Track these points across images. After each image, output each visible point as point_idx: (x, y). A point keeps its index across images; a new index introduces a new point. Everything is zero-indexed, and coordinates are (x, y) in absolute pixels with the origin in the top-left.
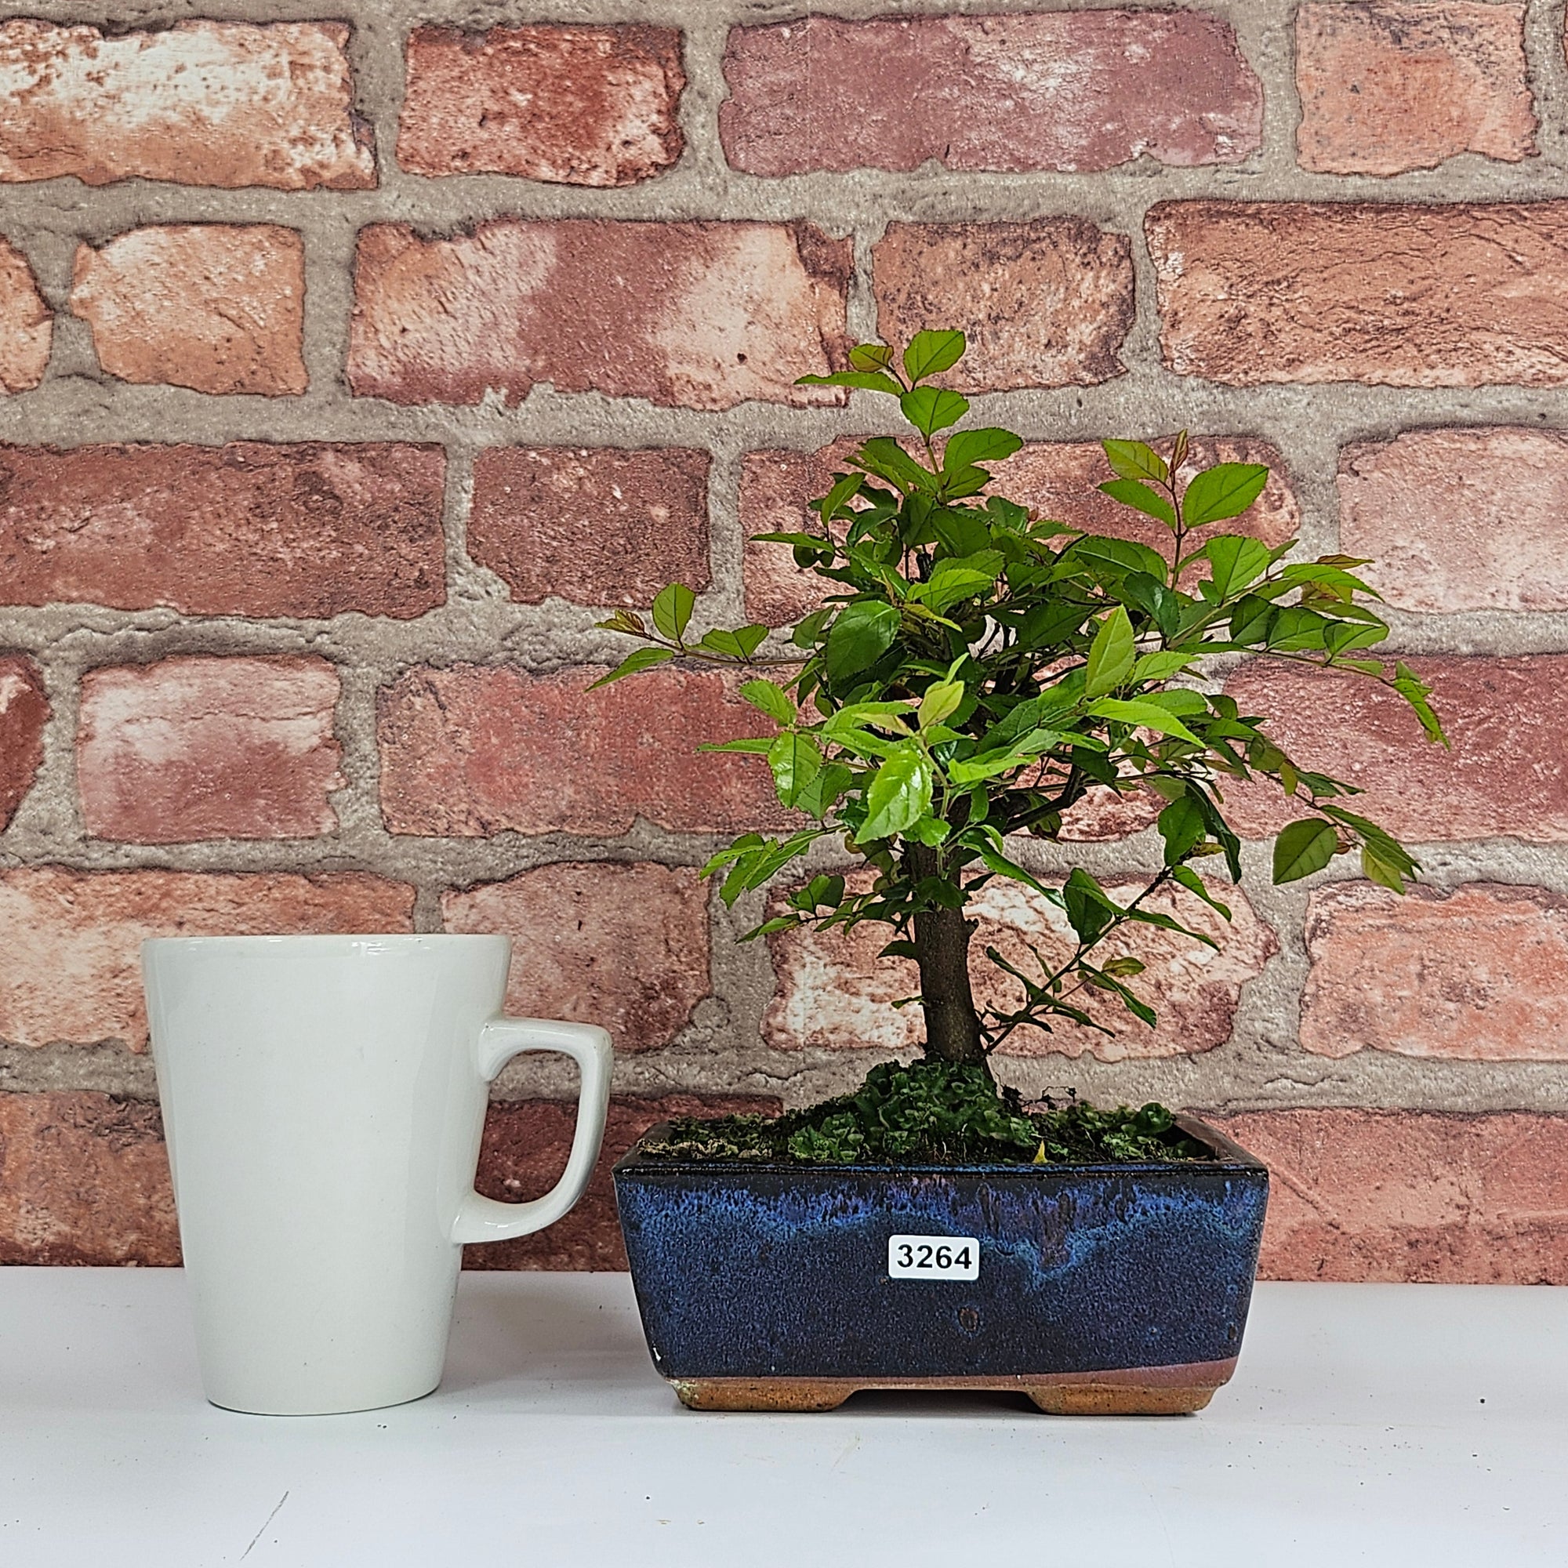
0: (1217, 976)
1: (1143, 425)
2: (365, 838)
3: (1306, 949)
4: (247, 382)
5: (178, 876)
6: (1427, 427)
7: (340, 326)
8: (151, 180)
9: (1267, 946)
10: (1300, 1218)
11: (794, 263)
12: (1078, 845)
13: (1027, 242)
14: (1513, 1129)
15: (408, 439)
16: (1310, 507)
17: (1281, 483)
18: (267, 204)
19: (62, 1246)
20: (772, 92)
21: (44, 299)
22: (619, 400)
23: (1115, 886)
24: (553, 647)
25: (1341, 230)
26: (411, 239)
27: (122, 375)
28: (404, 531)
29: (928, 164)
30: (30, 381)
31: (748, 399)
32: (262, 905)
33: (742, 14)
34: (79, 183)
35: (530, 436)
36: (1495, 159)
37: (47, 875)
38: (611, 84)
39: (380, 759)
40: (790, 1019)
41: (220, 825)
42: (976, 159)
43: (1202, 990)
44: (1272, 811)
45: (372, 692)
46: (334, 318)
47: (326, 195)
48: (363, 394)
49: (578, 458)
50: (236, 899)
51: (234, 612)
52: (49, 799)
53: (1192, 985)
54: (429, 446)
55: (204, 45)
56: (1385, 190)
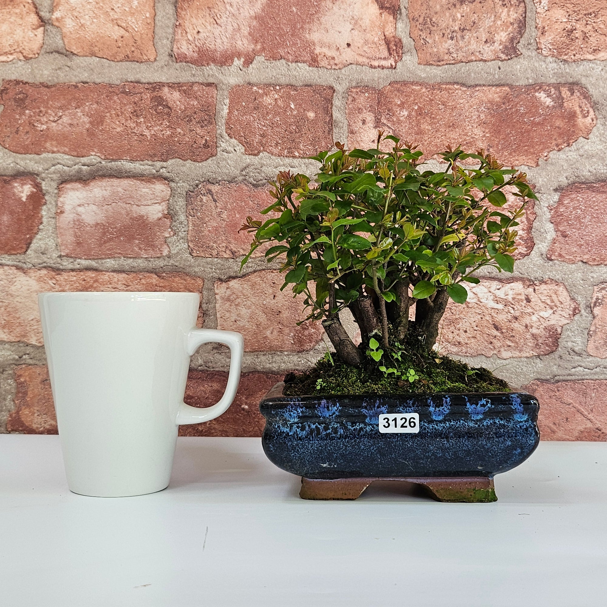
0: (552, 322)
1: (528, 78)
2: (181, 258)
3: (592, 312)
4: (130, 56)
5: (101, 273)
7: (171, 30)
9: (575, 309)
10: (584, 426)
11: (373, 3)
15: (200, 81)
16: (601, 116)
17: (588, 105)
21: (40, 18)
22: (294, 64)
23: (509, 283)
24: (263, 175)
27: (75, 52)
28: (199, 122)
31: (351, 64)
32: (137, 286)
35: (254, 80)
37: (44, 272)
41: (119, 251)
43: (545, 328)
44: (579, 251)
45: (185, 194)
46: (168, 27)
48: (181, 61)
49: (275, 90)
50: (126, 284)
51: (125, 158)
52: (45, 239)
53: (541, 326)
54: (209, 85)
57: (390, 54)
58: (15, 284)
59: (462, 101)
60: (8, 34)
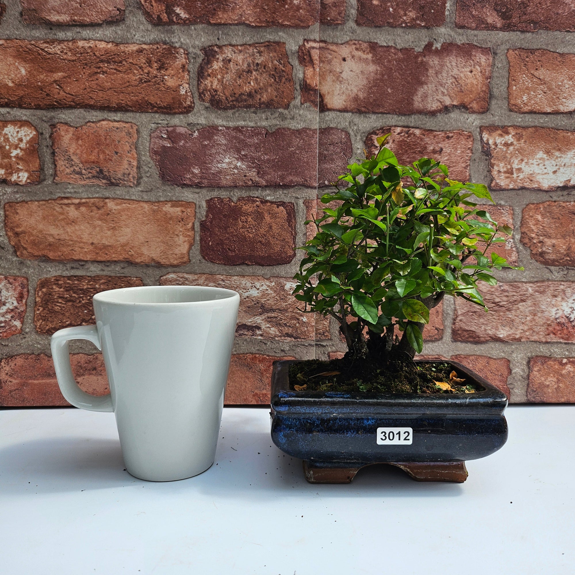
1: (195, 30)
4: (530, 54)
6: (92, 25)
7: (495, 74)
8: (566, 130)
11: (324, 95)
13: (237, 100)
15: (470, 30)
17: (145, 7)
18: (522, 121)
20: (332, 160)
22: (390, 45)
25: (122, 100)
26: (468, 106)
29: (274, 130)
31: (342, 44)
35: (424, 31)
36: (66, 124)
42: (256, 132)
46: (498, 77)
47: (500, 125)
48: (487, 48)
49: (406, 23)
54: (462, 27)
55: (546, 181)
56: (106, 115)
57: (309, 52)
59: (249, 12)
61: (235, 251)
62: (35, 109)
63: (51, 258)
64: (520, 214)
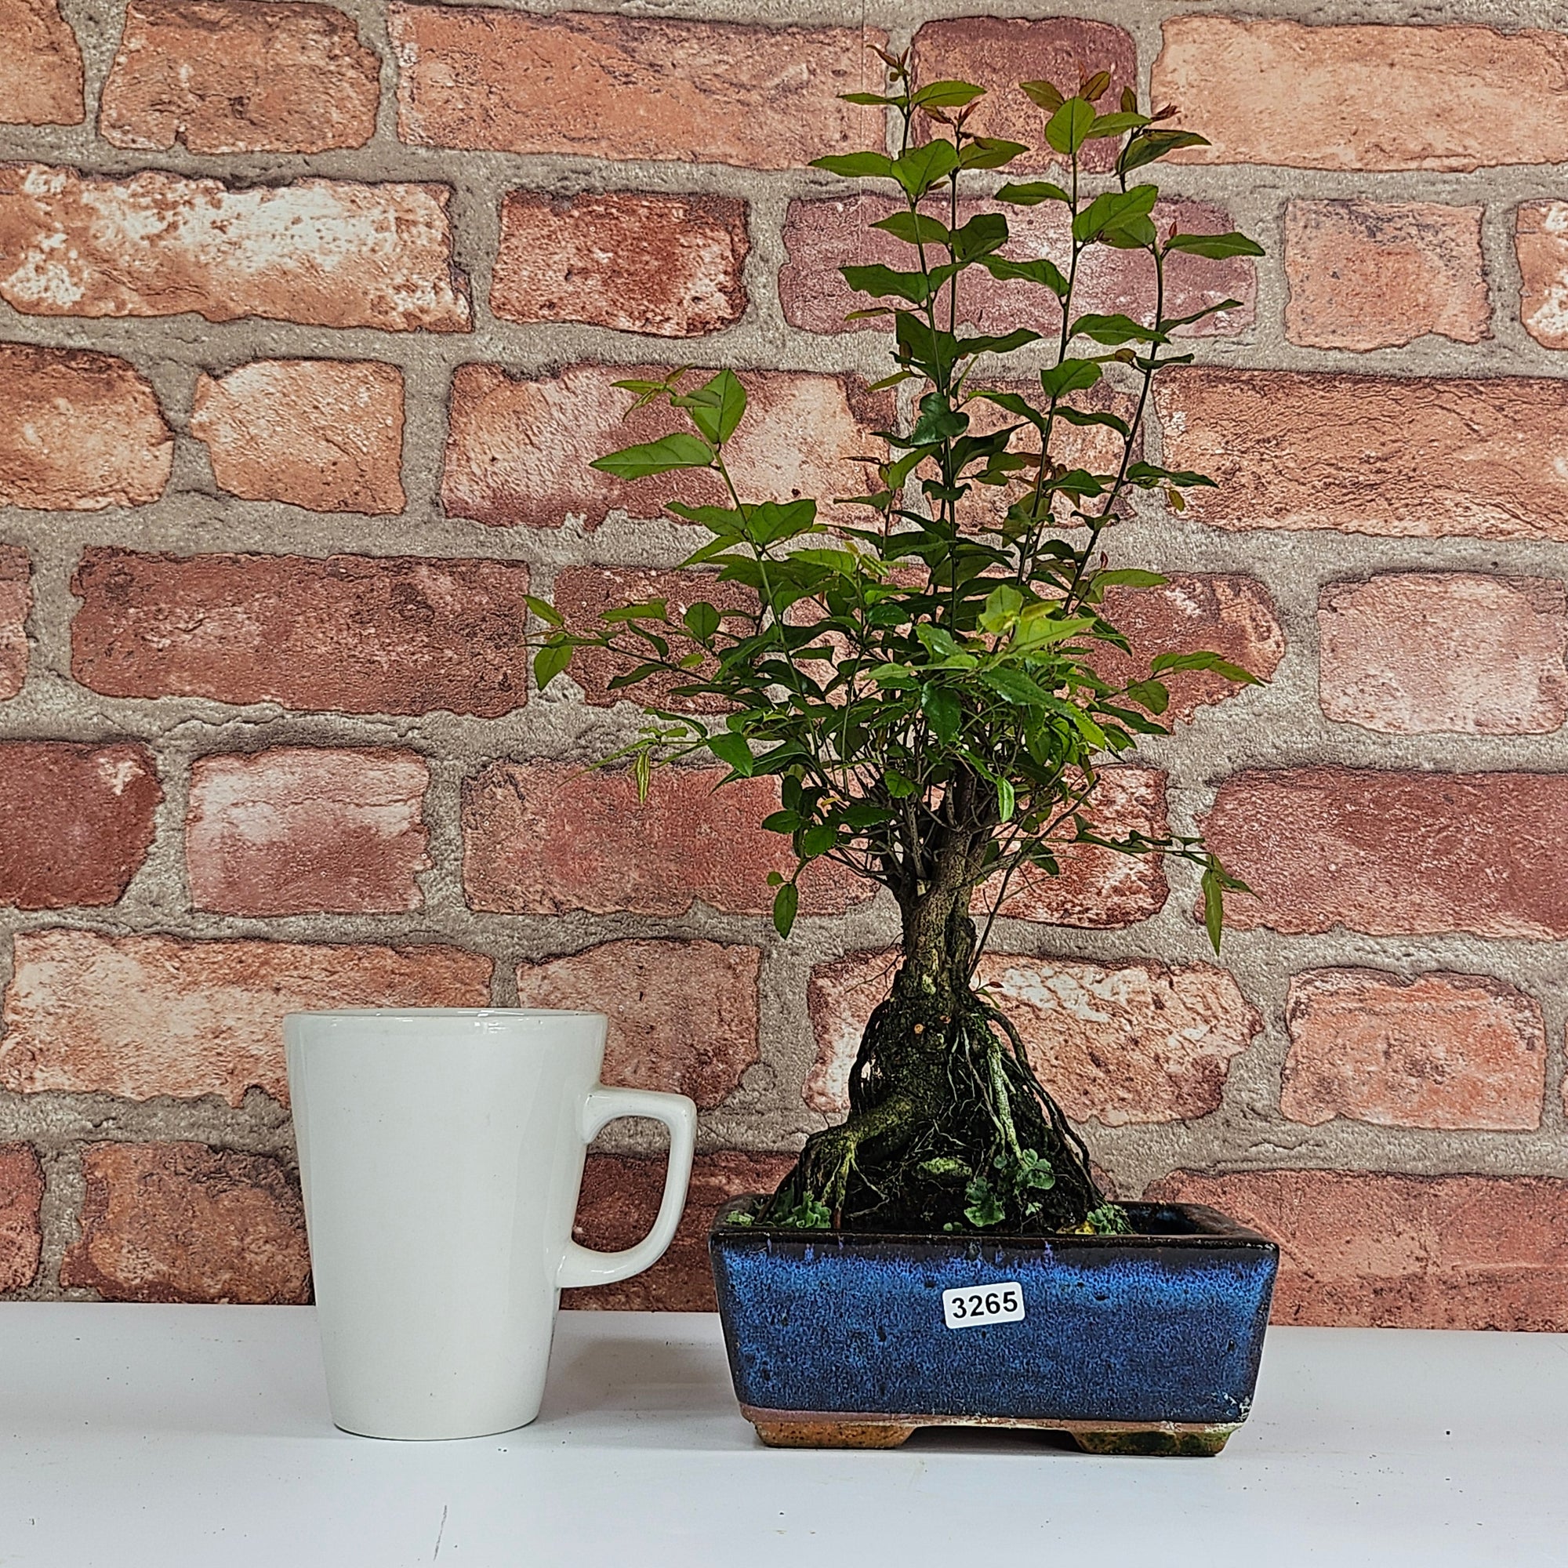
0: (1209, 1051)
1: (1149, 562)
2: (448, 914)
3: (1287, 1028)
4: (350, 502)
5: (275, 946)
6: (1395, 571)
7: (436, 454)
8: (267, 319)
9: (1253, 1025)
11: (843, 410)
12: (1087, 932)
14: (1466, 1190)
15: (495, 557)
16: (1294, 638)
17: (1269, 617)
18: (373, 342)
19: (161, 1284)
20: (826, 259)
21: (167, 422)
22: (686, 527)
23: (1120, 970)
24: (622, 746)
25: (1322, 397)
26: (501, 378)
27: (236, 492)
28: (490, 639)
29: (963, 327)
30: (151, 495)
32: (352, 974)
33: (800, 189)
34: (202, 319)
35: (605, 557)
36: (1455, 341)
37: (156, 943)
38: (683, 246)
39: (464, 843)
40: (830, 1083)
41: (316, 901)
42: (1006, 324)
43: (1195, 1063)
44: (1258, 905)
45: (457, 782)
46: (431, 447)
47: (426, 336)
48: (455, 516)
49: (648, 577)
50: (329, 968)
51: (334, 708)
52: (159, 874)
53: (1187, 1058)
54: (514, 564)
55: (319, 200)
56: (1361, 364)
58: (92, 969)
60: (101, 454)
61: (1056, 50)
62: (1530, 378)
63: (1490, 33)
64: (380, 124)
